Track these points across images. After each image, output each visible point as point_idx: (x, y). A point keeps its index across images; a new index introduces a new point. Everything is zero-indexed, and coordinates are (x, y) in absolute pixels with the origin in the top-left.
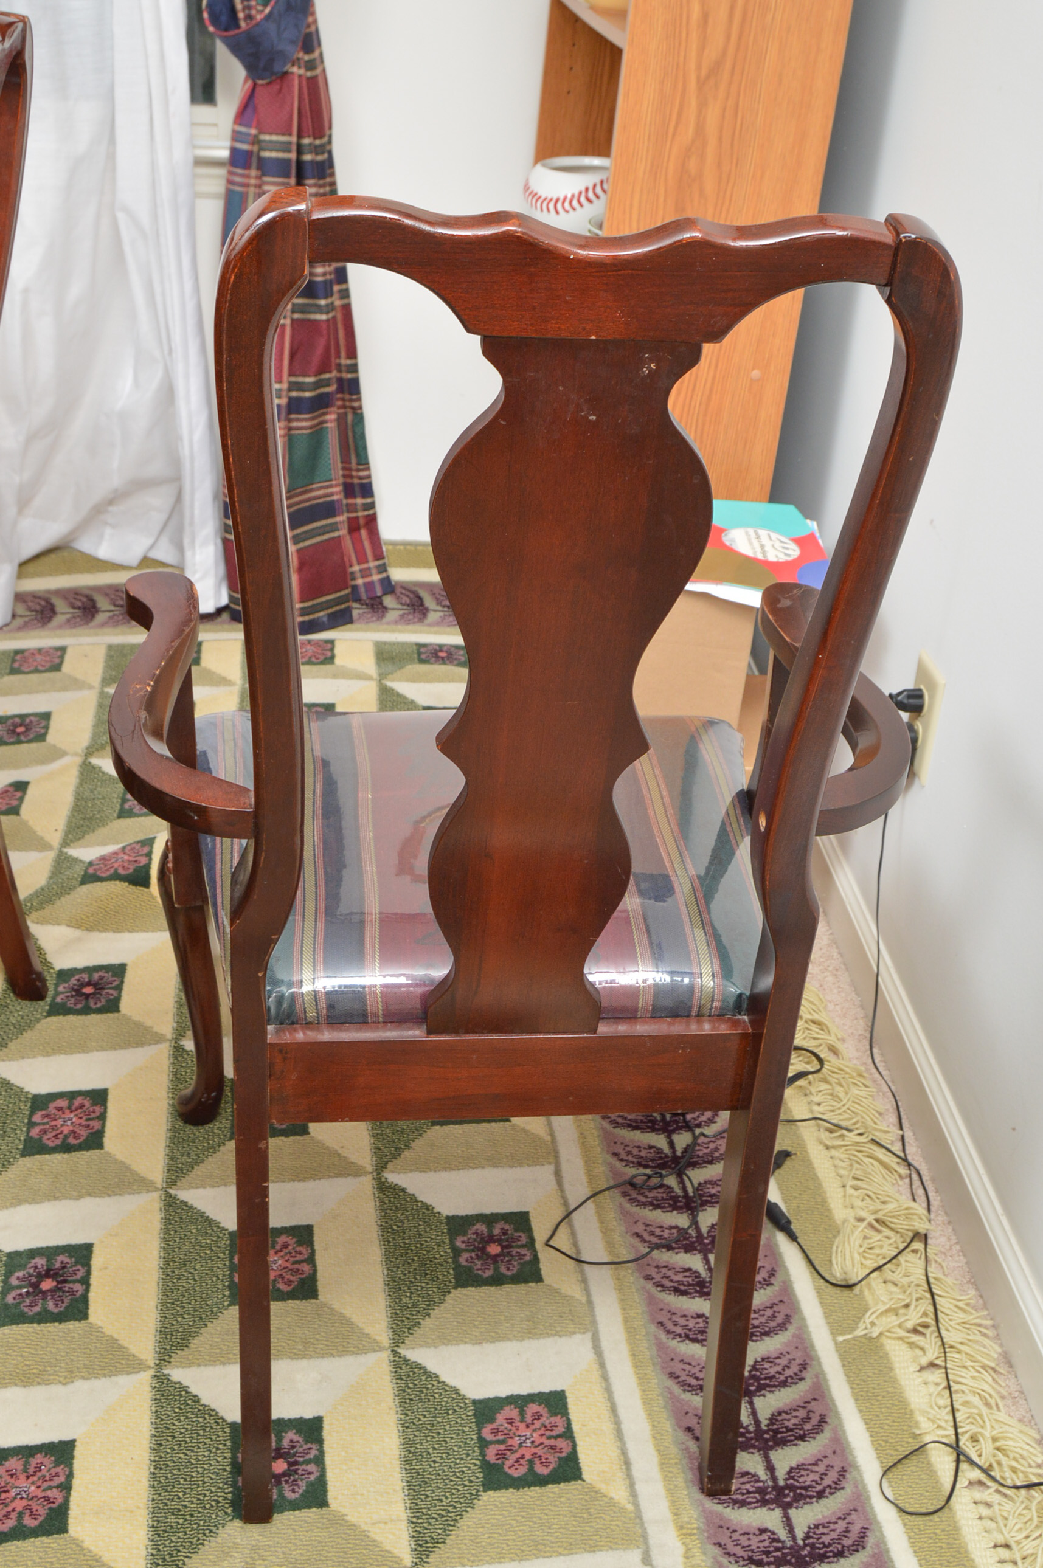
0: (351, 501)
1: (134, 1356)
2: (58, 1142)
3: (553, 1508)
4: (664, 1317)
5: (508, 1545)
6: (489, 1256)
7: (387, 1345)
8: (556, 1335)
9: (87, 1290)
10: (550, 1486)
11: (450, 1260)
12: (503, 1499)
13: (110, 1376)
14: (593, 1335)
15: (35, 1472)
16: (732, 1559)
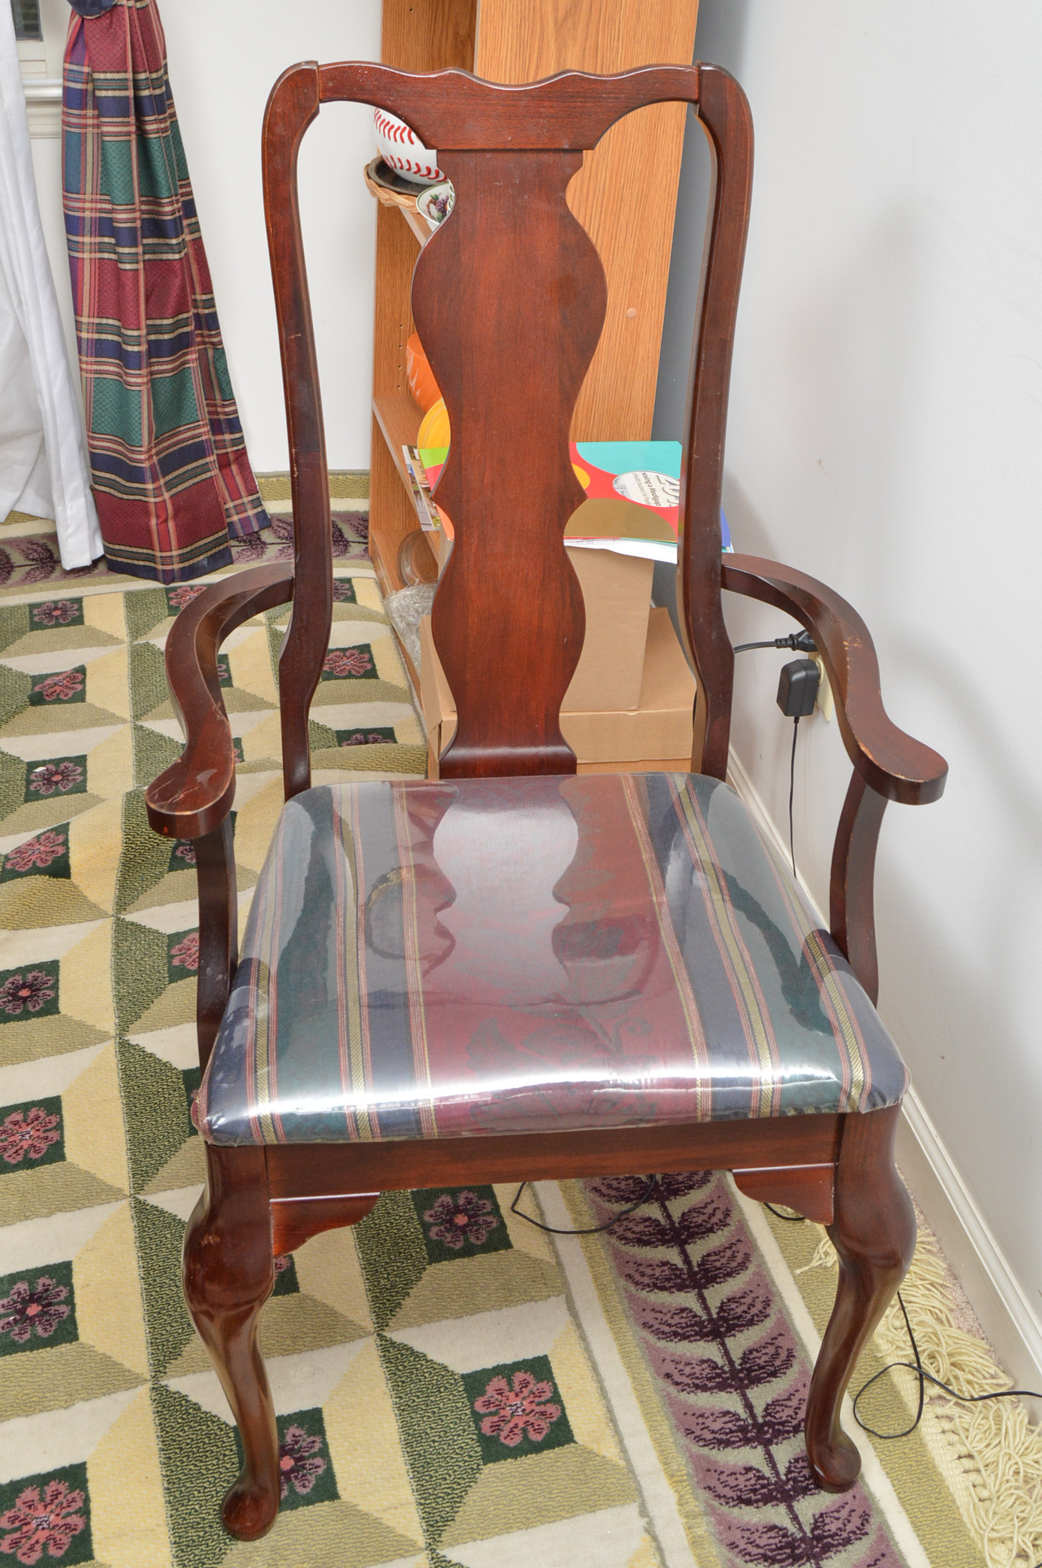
0: (219, 437)
1: (129, 1371)
2: (20, 1158)
3: (551, 1473)
4: (630, 1269)
5: (514, 1515)
6: (457, 1228)
7: (373, 1330)
8: (531, 1300)
9: (73, 1310)
10: (545, 1452)
11: (421, 1236)
12: (503, 1470)
13: (109, 1394)
14: (567, 1297)
15: (52, 1500)
16: (723, 1501)
